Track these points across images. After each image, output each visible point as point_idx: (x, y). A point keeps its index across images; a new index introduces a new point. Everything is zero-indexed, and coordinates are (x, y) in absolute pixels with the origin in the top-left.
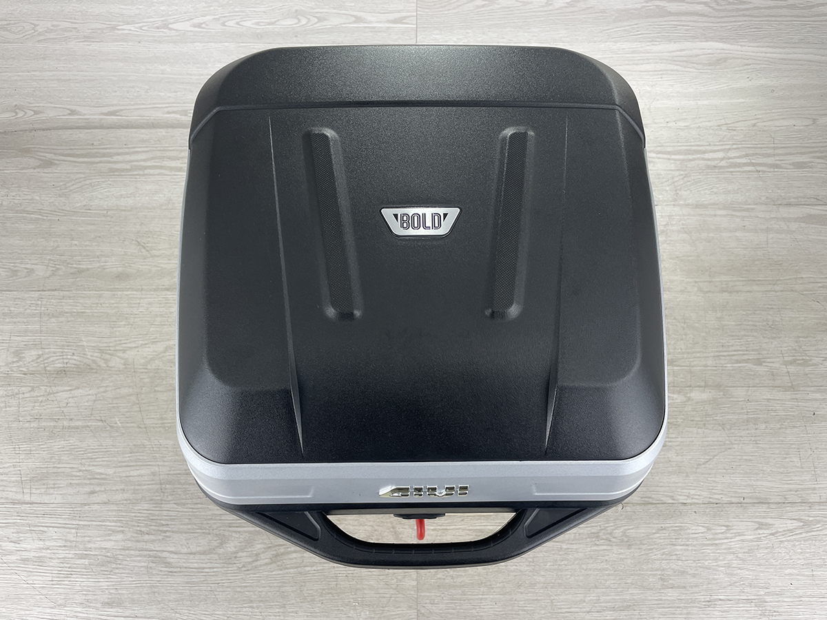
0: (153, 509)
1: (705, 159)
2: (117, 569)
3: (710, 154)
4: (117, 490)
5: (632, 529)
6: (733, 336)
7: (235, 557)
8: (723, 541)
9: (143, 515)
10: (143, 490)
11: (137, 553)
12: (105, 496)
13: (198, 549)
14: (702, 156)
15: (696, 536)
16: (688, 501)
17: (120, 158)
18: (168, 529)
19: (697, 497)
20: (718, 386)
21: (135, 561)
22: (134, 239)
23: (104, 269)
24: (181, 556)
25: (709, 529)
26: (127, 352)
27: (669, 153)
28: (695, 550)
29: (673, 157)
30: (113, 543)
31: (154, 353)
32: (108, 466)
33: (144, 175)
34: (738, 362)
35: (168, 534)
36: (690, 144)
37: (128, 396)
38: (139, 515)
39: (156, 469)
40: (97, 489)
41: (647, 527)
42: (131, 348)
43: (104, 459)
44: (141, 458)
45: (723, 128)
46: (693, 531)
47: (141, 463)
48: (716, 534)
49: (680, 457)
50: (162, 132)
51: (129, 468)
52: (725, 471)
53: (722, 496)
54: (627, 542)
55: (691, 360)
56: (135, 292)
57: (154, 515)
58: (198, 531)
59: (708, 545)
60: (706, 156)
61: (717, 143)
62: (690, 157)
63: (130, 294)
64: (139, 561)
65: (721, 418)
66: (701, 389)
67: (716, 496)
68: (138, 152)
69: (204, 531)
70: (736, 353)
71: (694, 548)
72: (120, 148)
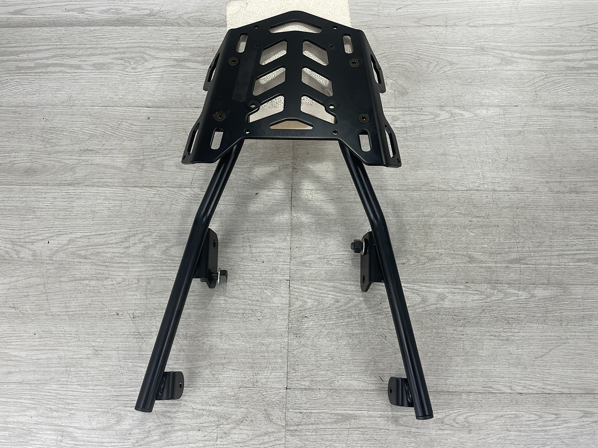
0: (60, 389)
1: (565, 61)
2: (32, 440)
3: (571, 55)
4: (29, 371)
5: (474, 415)
6: (576, 235)
7: (130, 434)
8: (551, 428)
9: (52, 394)
10: (51, 372)
11: (48, 427)
12: (19, 376)
13: (98, 426)
14: (563, 57)
15: (529, 423)
16: (524, 392)
17: (25, 56)
18: (72, 407)
19: (533, 388)
20: (559, 284)
21: (46, 434)
22: (40, 135)
23: (15, 164)
24: (84, 431)
25: (541, 417)
26: (35, 244)
27: (532, 53)
28: (527, 436)
29: (536, 57)
30: (27, 418)
31: (59, 246)
32: (21, 349)
33: (47, 73)
34: (579, 260)
35: (72, 412)
36: (552, 44)
37: (37, 285)
38: (48, 394)
39: (62, 353)
40: (13, 369)
41: (487, 414)
42: (38, 240)
43: (17, 343)
44: (49, 342)
45: (585, 29)
46: (527, 419)
47: (49, 348)
48: (547, 421)
49: (520, 350)
50: (62, 30)
51: (39, 352)
52: (559, 363)
53: (553, 387)
54: (468, 427)
55: (538, 258)
56: (40, 187)
57: (61, 395)
58: (98, 410)
59: (538, 431)
60: (567, 57)
61: (578, 44)
62: (552, 57)
63: (37, 189)
64: (50, 434)
65: (559, 315)
66: (544, 286)
67: (549, 387)
68: (40, 50)
69: (103, 410)
70: (578, 252)
71: (526, 434)
72: (25, 47)
